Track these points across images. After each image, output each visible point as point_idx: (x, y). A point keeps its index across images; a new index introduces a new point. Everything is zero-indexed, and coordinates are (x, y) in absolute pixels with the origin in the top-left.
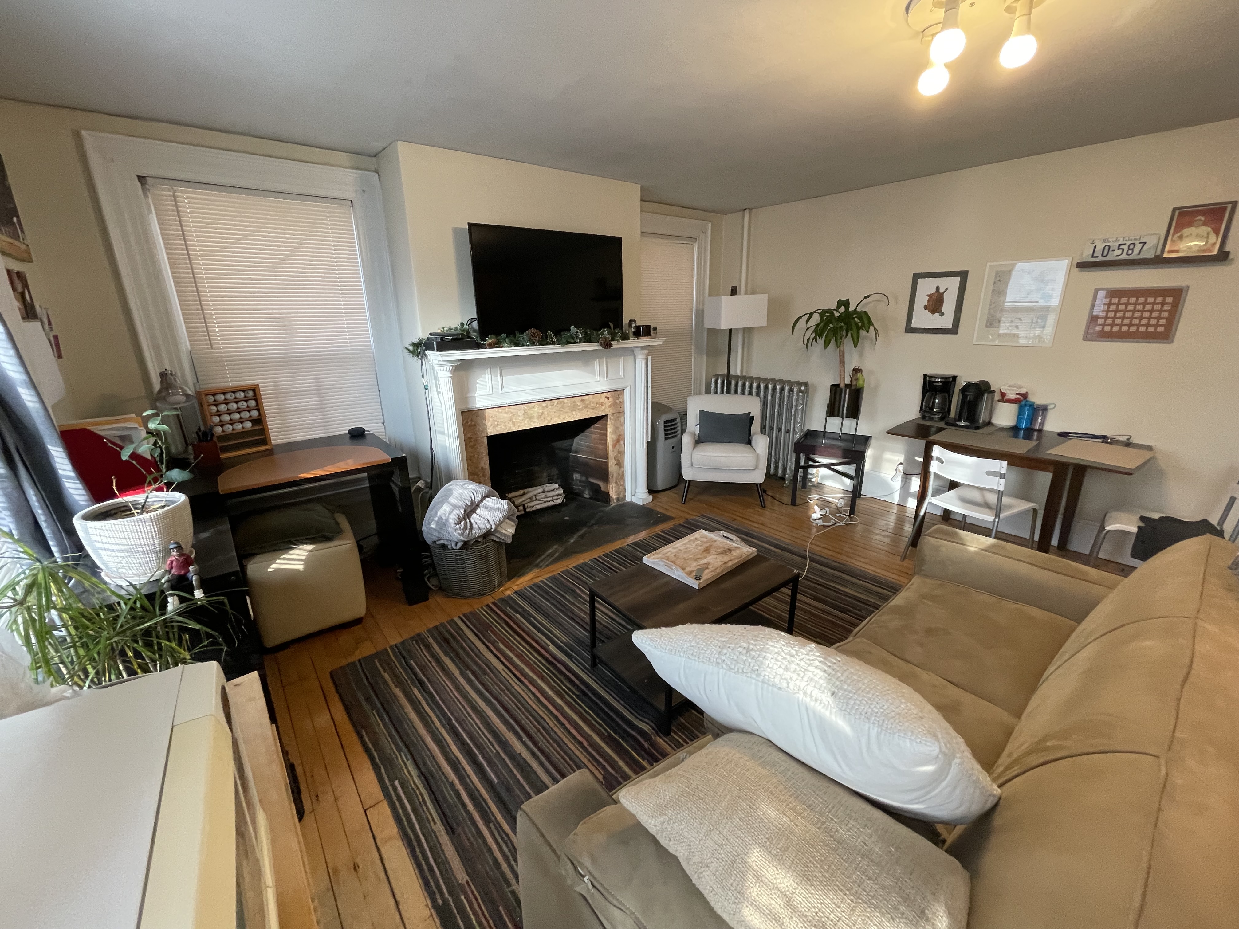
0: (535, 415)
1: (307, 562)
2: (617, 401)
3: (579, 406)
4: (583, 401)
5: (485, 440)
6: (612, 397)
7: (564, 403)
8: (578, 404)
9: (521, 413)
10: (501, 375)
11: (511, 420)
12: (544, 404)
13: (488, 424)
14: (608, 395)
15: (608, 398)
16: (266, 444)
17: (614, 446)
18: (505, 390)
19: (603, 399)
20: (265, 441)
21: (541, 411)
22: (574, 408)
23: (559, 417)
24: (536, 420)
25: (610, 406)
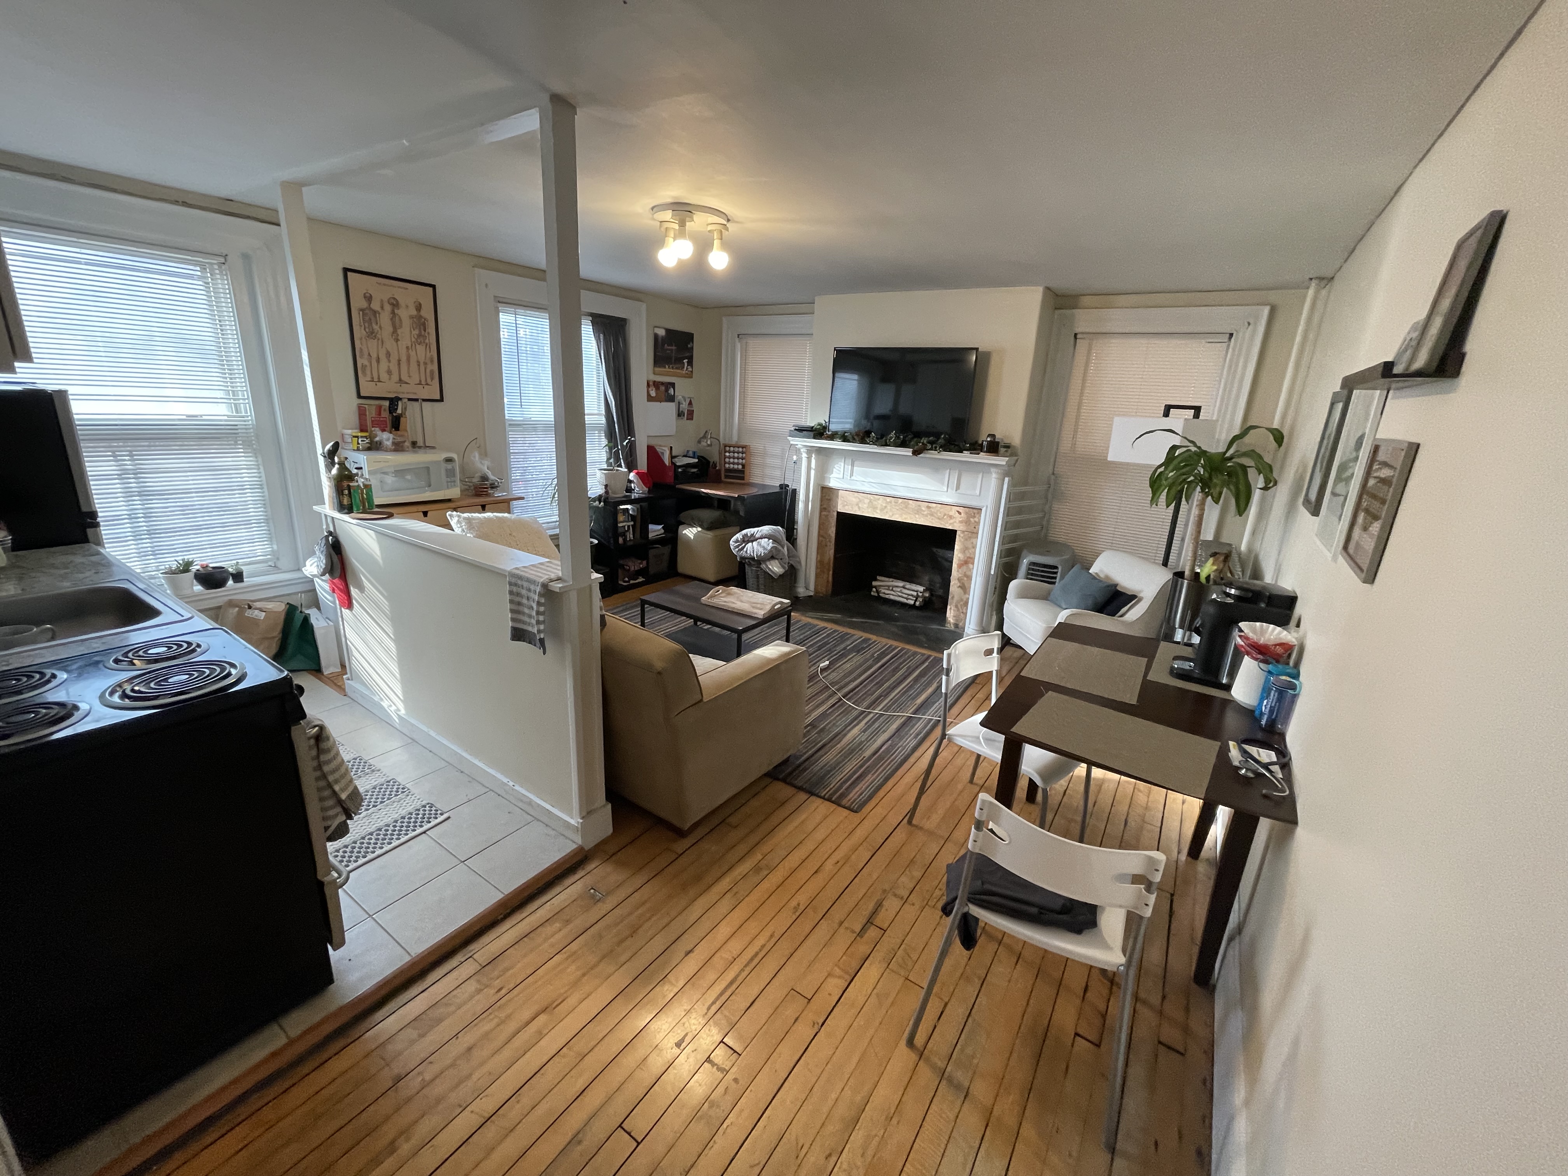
0: (879, 506)
1: (695, 535)
2: (972, 519)
3: (924, 511)
4: (928, 507)
5: (835, 514)
6: (966, 513)
7: (909, 504)
8: (923, 509)
9: (867, 501)
10: (853, 465)
11: (857, 504)
12: (888, 499)
13: (840, 502)
14: (961, 510)
15: (960, 513)
16: (744, 480)
17: (960, 566)
18: (852, 478)
19: (953, 511)
20: (743, 478)
21: (884, 505)
22: (918, 511)
23: (901, 515)
24: (878, 511)
25: (961, 522)
